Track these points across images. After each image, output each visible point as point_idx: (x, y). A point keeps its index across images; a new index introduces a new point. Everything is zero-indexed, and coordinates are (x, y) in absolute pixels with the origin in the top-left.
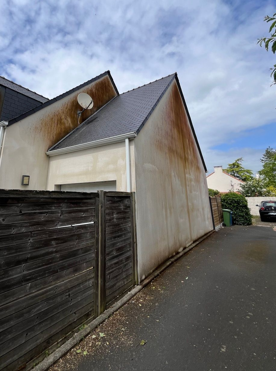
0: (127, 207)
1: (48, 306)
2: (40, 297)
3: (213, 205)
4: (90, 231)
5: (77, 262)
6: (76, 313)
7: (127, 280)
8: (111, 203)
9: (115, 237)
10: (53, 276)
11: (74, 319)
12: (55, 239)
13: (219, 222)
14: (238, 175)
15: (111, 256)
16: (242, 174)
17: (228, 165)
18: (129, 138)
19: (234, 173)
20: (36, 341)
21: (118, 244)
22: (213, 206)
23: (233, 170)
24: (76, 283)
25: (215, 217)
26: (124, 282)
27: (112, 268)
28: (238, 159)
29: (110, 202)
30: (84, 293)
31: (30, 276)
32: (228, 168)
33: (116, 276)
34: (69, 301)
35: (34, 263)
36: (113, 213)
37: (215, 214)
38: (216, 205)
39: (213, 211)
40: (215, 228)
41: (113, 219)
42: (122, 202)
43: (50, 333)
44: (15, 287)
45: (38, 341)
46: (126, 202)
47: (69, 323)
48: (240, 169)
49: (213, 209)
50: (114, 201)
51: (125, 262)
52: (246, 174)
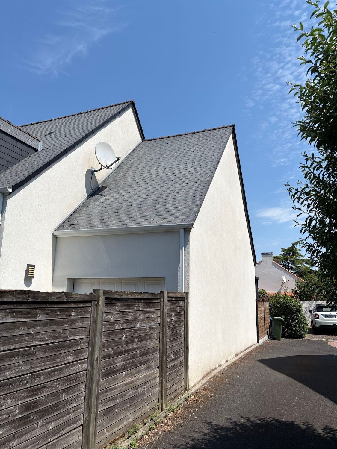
0: (182, 309)
1: (134, 394)
2: (130, 385)
3: (259, 310)
4: (157, 332)
5: (148, 360)
6: (149, 405)
7: (180, 385)
8: (171, 305)
9: (173, 341)
10: (136, 369)
11: (147, 410)
12: (137, 337)
13: (264, 333)
14: (293, 267)
15: (170, 359)
16: (300, 265)
17: (281, 250)
18: (184, 229)
19: (288, 263)
20: (128, 419)
21: (175, 348)
22: (259, 313)
23: (288, 258)
24: (149, 379)
25: (260, 327)
26: (178, 386)
27: (171, 370)
28: (296, 241)
29: (170, 303)
30: (153, 389)
31: (124, 366)
32: (280, 255)
33: (173, 379)
34: (145, 394)
35: (126, 356)
36: (172, 315)
37: (260, 323)
38: (263, 311)
39: (259, 319)
40: (259, 341)
41: (172, 322)
42: (178, 304)
43: (135, 416)
44: (118, 373)
45: (129, 420)
46: (182, 303)
47: (145, 412)
48: (298, 258)
49: (259, 316)
50: (173, 302)
51: (180, 366)
52: (305, 265)
